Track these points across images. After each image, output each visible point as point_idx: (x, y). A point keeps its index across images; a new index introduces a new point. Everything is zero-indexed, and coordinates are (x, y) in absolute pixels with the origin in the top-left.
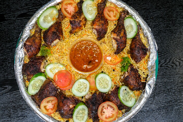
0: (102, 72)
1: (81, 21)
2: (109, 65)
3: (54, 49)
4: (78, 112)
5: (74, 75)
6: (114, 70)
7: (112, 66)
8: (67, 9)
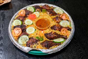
0: (36, 30)
1: (58, 20)
2: (39, 32)
3: (45, 13)
4: (18, 22)
5: (35, 20)
6: (37, 34)
7: (39, 33)
8: (63, 16)
